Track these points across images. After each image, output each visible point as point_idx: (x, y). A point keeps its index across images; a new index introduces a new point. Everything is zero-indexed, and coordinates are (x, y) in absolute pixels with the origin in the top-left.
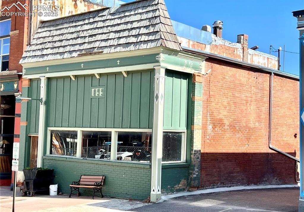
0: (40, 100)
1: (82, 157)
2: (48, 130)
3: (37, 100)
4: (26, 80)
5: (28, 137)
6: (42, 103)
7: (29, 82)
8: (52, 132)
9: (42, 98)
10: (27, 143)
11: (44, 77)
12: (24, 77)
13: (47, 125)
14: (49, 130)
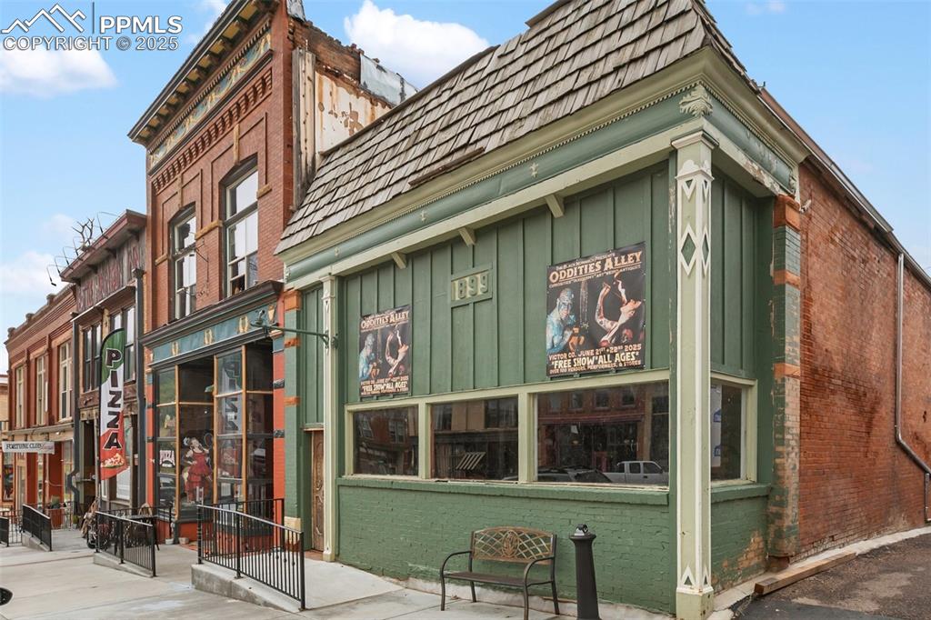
0: (322, 336)
1: (435, 477)
2: (346, 412)
3: (317, 335)
4: (291, 295)
5: (303, 434)
6: (327, 343)
7: (300, 300)
8: (356, 414)
9: (328, 331)
10: (302, 449)
11: (330, 274)
12: (287, 286)
13: (342, 398)
14: (349, 411)
